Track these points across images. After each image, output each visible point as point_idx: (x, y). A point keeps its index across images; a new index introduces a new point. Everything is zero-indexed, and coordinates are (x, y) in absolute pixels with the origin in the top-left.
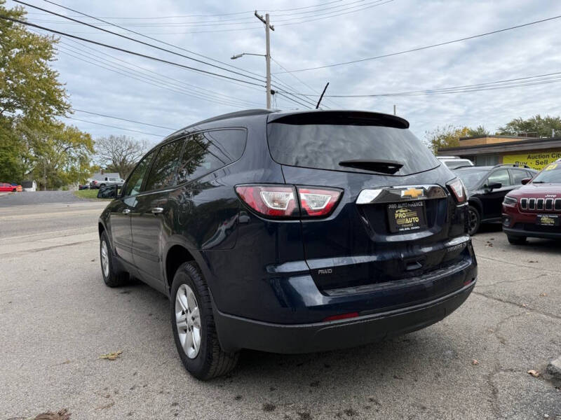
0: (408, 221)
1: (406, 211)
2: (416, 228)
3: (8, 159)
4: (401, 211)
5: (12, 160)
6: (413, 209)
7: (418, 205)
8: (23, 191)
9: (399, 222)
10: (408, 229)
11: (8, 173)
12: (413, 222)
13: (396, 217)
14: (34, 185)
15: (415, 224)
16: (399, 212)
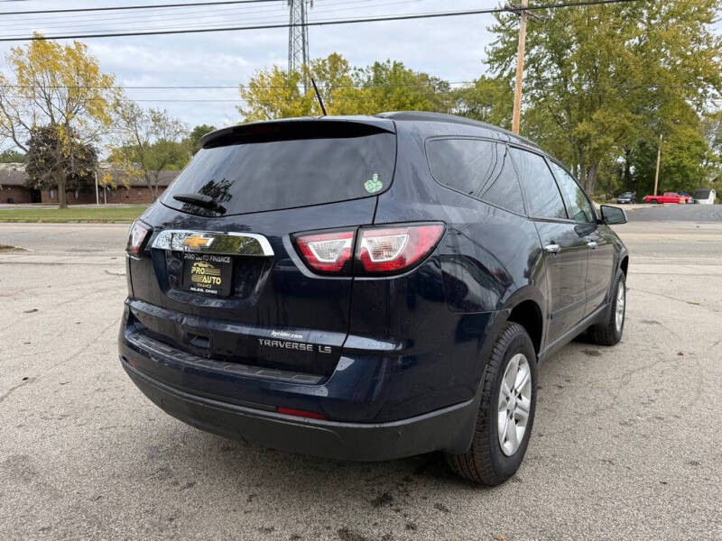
0: (205, 280)
1: (206, 266)
2: (212, 292)
3: (681, 161)
4: (201, 264)
5: (686, 162)
6: (217, 265)
7: (223, 260)
8: (695, 202)
9: (194, 279)
10: (202, 290)
11: (679, 180)
12: (212, 283)
13: (193, 271)
14: (712, 196)
15: (214, 286)
16: (197, 266)
